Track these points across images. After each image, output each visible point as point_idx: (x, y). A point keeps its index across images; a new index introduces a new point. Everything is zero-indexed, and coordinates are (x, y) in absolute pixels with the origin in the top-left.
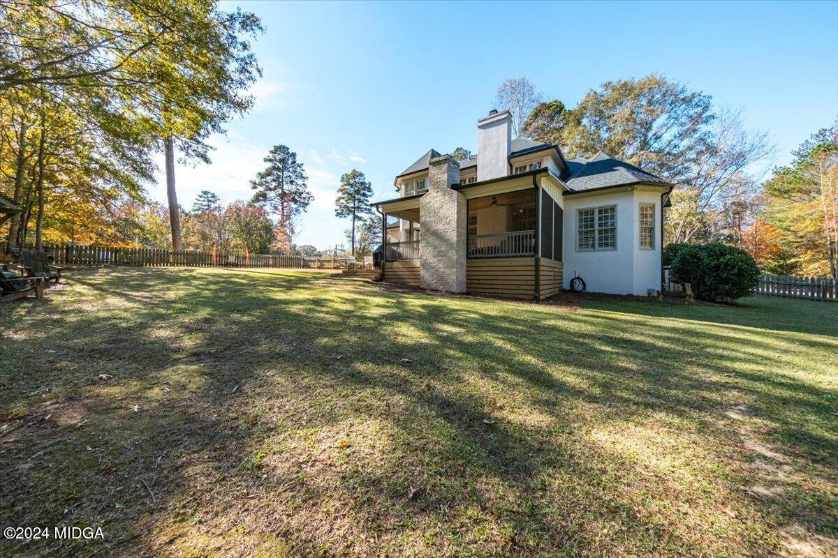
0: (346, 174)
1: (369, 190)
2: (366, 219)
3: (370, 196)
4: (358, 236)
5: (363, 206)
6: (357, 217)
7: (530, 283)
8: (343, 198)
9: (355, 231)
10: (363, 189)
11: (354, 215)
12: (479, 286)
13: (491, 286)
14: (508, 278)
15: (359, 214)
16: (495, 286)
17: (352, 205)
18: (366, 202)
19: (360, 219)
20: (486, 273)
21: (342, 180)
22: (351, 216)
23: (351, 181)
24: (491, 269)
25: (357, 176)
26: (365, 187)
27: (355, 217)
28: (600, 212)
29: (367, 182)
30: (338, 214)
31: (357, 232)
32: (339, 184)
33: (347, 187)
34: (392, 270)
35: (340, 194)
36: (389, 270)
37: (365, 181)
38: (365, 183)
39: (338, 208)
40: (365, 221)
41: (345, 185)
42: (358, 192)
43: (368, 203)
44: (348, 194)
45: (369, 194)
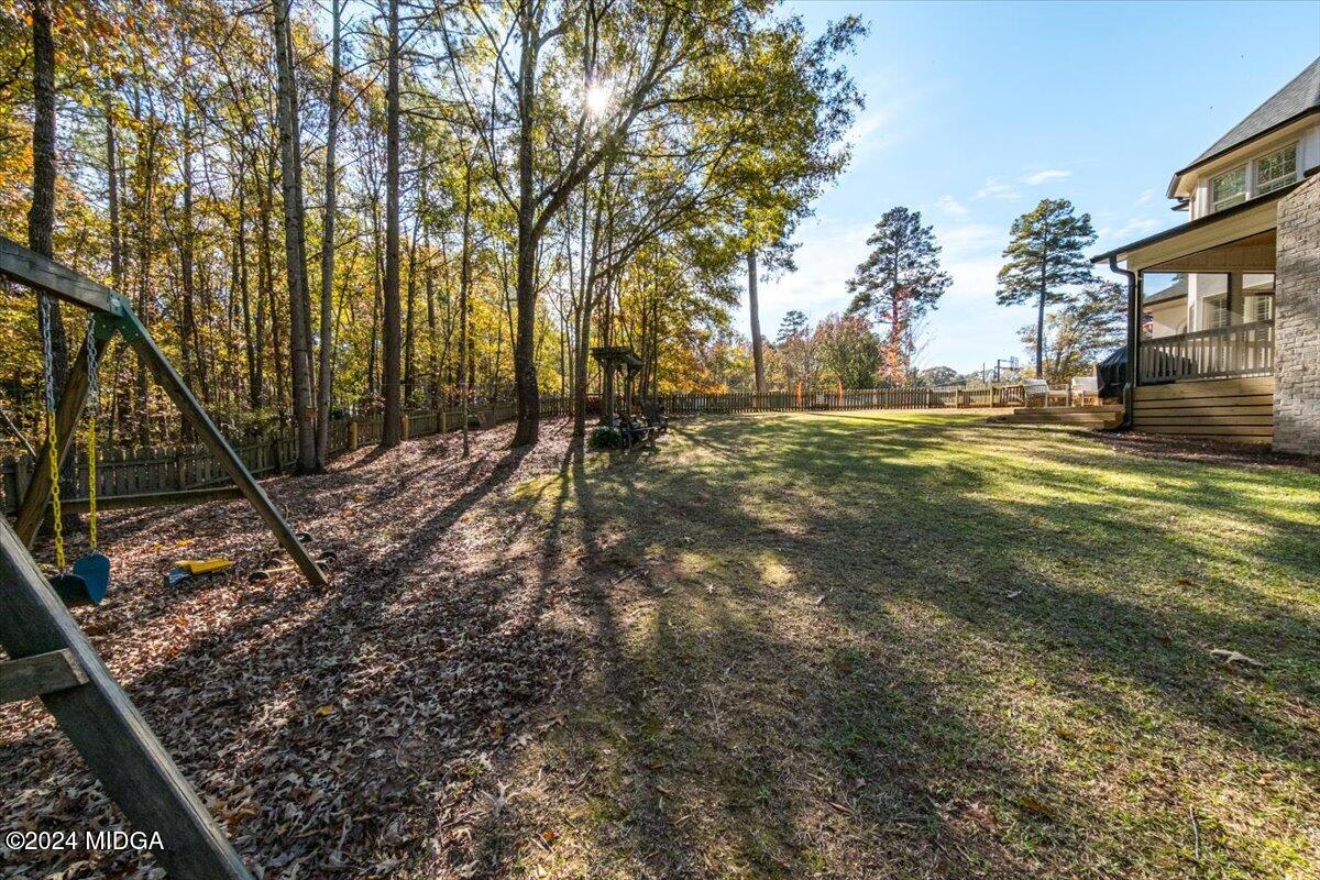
0: (1023, 216)
1: (1085, 230)
2: (1073, 296)
3: (1088, 243)
4: (1052, 336)
6: (1051, 296)
8: (1015, 266)
9: (1045, 326)
10: (1069, 234)
11: (1043, 293)
15: (1057, 290)
17: (1039, 274)
18: (1075, 260)
19: (1059, 298)
21: (1015, 229)
22: (1035, 298)
23: (1037, 226)
25: (1052, 211)
26: (1073, 228)
27: (1046, 297)
29: (1078, 217)
30: (1003, 300)
31: (1050, 328)
32: (1007, 241)
33: (1026, 241)
34: (1159, 404)
35: (1010, 260)
36: (1150, 405)
37: (1073, 215)
38: (1073, 220)
39: (1003, 287)
40: (1071, 300)
41: (1021, 238)
42: (1053, 244)
43: (1081, 261)
44: (1029, 253)
45: (1084, 239)
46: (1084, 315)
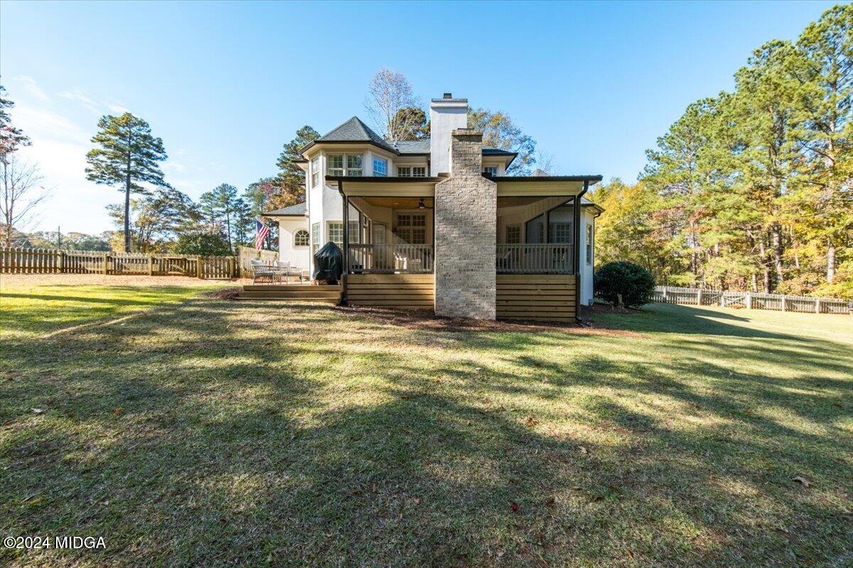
0: (110, 117)
1: (159, 148)
2: (151, 191)
3: (160, 158)
4: (134, 217)
5: (146, 172)
6: (135, 187)
7: (569, 304)
8: (104, 154)
9: (131, 207)
10: (146, 146)
11: (128, 182)
12: (508, 308)
13: (522, 309)
14: (545, 298)
15: (140, 183)
16: (529, 309)
17: (125, 167)
18: (152, 167)
19: (140, 190)
20: (516, 292)
21: (103, 123)
22: (122, 185)
23: (122, 130)
24: (525, 287)
25: (135, 124)
26: (151, 143)
27: (130, 186)
28: (558, 226)
29: (154, 137)
30: (92, 178)
31: (133, 209)
32: (96, 130)
33: (114, 138)
34: (362, 286)
35: (99, 146)
36: (357, 286)
37: (151, 134)
38: (150, 138)
39: (91, 166)
40: (151, 194)
41: (110, 133)
42: (137, 148)
43: (155, 169)
44: (116, 147)
45: (159, 155)
46: (158, 205)
